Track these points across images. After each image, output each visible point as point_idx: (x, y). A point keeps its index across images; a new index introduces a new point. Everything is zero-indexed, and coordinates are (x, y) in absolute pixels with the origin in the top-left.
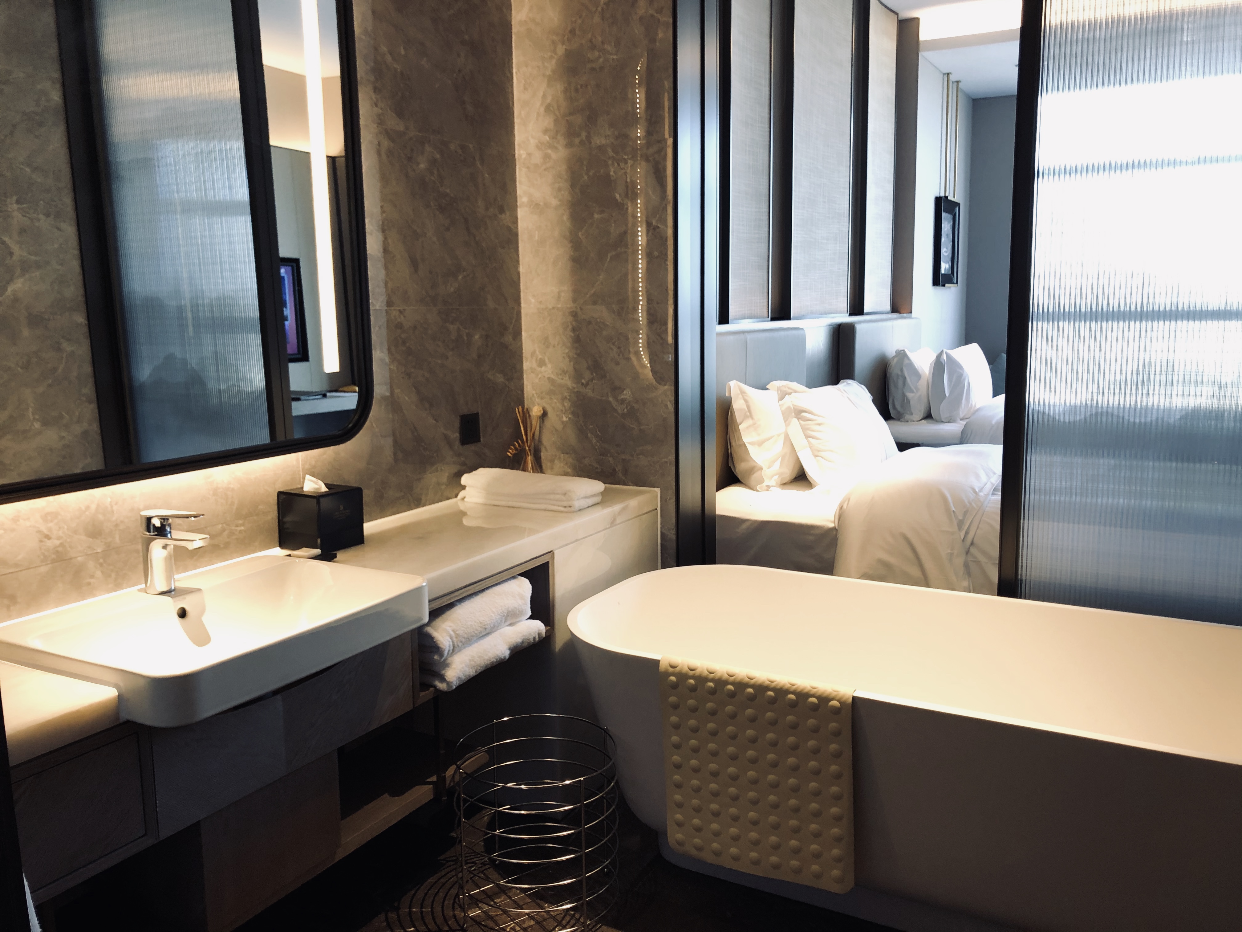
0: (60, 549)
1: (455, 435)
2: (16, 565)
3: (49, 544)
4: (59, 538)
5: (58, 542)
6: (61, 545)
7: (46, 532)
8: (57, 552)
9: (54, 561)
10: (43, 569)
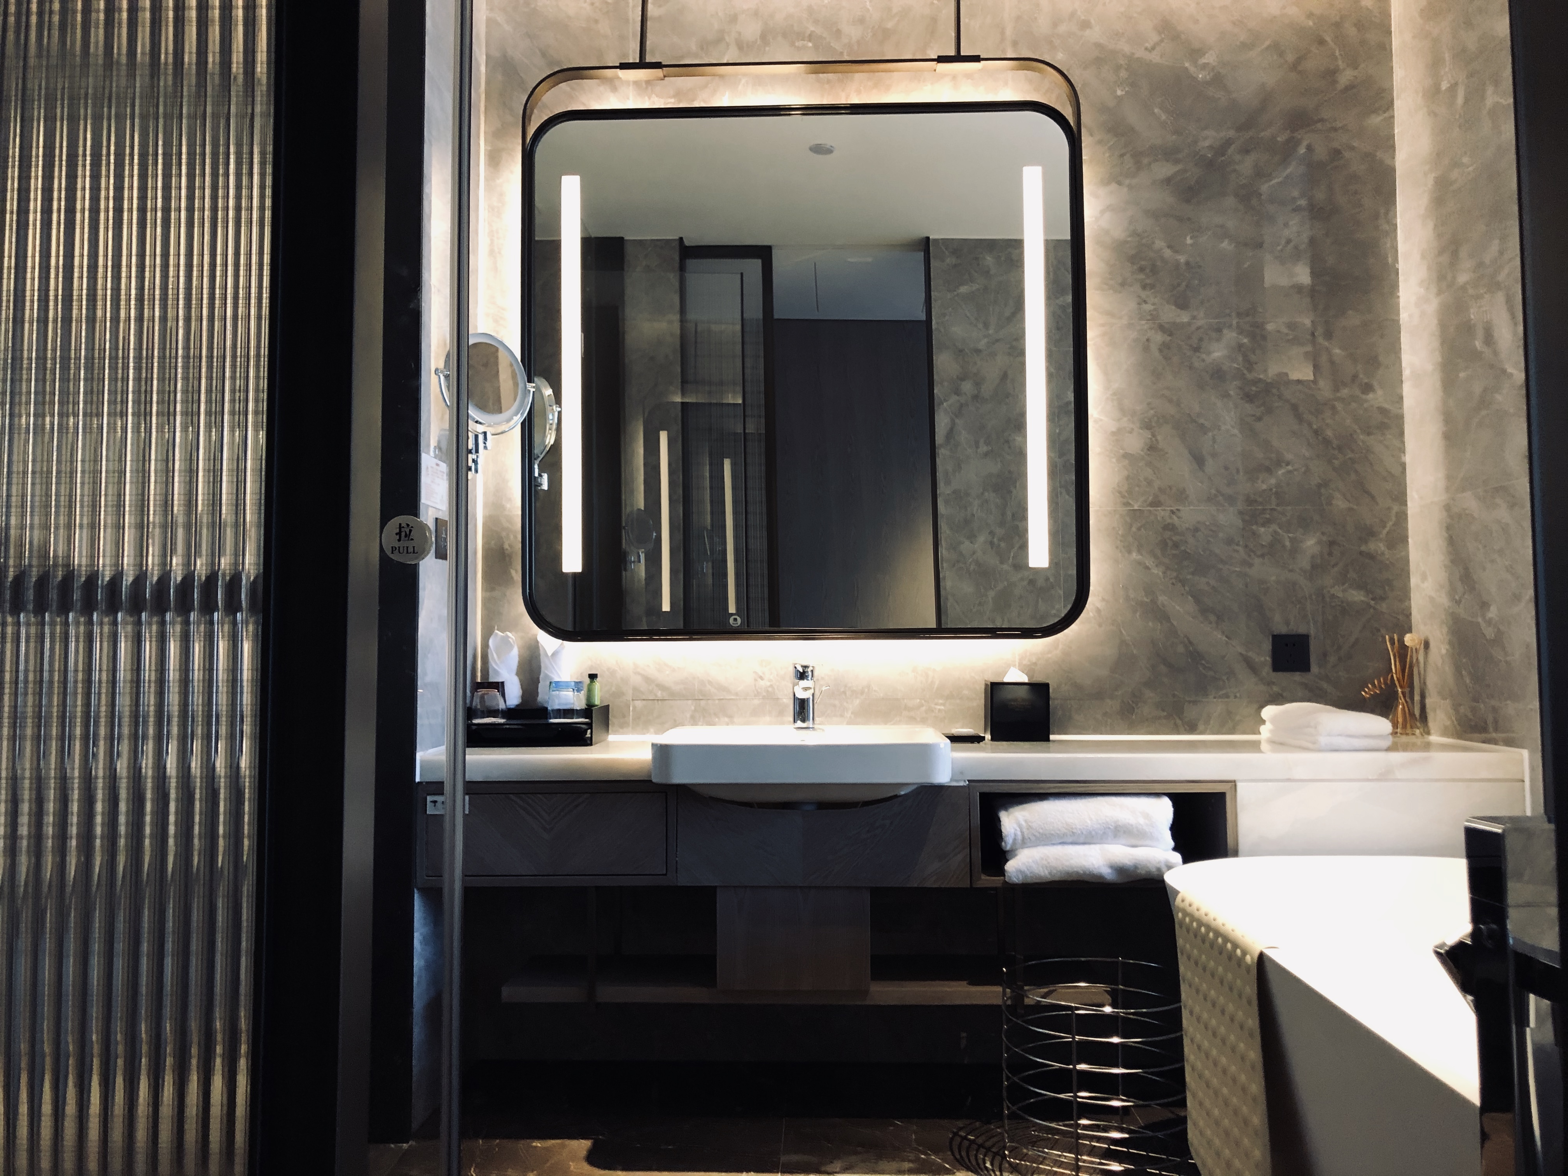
0: (770, 689)
1: (1264, 658)
2: (737, 694)
3: (762, 683)
4: (770, 680)
5: (768, 684)
6: (771, 686)
7: (761, 674)
8: (768, 691)
9: (764, 698)
10: (756, 702)
